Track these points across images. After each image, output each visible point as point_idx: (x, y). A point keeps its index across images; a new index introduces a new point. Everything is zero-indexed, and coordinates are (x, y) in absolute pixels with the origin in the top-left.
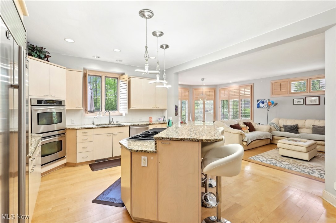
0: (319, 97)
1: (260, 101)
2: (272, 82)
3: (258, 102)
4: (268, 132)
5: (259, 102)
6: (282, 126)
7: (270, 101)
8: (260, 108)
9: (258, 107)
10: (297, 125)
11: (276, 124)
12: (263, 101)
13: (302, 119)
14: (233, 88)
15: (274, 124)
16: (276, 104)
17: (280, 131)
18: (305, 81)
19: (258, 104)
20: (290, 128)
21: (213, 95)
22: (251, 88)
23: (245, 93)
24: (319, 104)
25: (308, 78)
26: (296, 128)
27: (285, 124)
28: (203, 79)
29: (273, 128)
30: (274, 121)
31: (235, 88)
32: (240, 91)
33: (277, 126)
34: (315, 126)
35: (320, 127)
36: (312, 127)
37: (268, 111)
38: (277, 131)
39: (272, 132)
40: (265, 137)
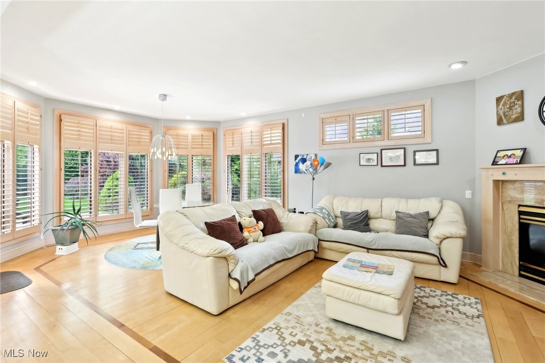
0: (405, 149)
1: (300, 158)
2: (323, 116)
3: (296, 159)
4: (310, 232)
5: (297, 161)
6: (339, 214)
7: (318, 159)
8: (301, 173)
9: (297, 171)
10: (367, 212)
11: (327, 211)
12: (305, 157)
13: (374, 197)
14: (249, 130)
15: (324, 211)
16: (329, 165)
17: (335, 226)
18: (381, 116)
19: (297, 165)
20: (355, 220)
21: (210, 145)
22: (283, 128)
23: (271, 140)
24: (405, 165)
25: (385, 109)
26: (365, 218)
27: (344, 210)
28: (164, 97)
29: (321, 221)
30: (323, 203)
31: (253, 129)
32: (262, 135)
33: (329, 215)
34: (400, 215)
35: (411, 216)
36: (394, 215)
37: (314, 179)
38: (329, 227)
39: (318, 231)
40: (299, 249)
